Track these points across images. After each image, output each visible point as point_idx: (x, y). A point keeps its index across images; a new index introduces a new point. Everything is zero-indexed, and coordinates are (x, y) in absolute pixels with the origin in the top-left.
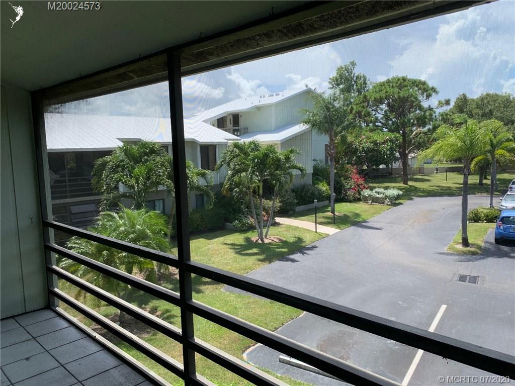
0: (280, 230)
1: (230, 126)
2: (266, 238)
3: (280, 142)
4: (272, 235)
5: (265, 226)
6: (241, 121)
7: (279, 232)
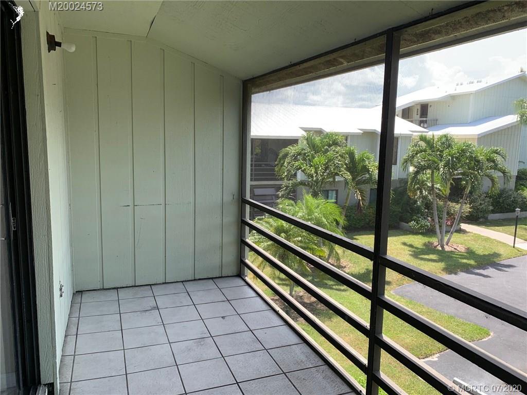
0: (465, 238)
1: (417, 117)
2: (447, 245)
3: (477, 137)
4: (456, 243)
5: (447, 232)
6: (430, 111)
7: (465, 240)
